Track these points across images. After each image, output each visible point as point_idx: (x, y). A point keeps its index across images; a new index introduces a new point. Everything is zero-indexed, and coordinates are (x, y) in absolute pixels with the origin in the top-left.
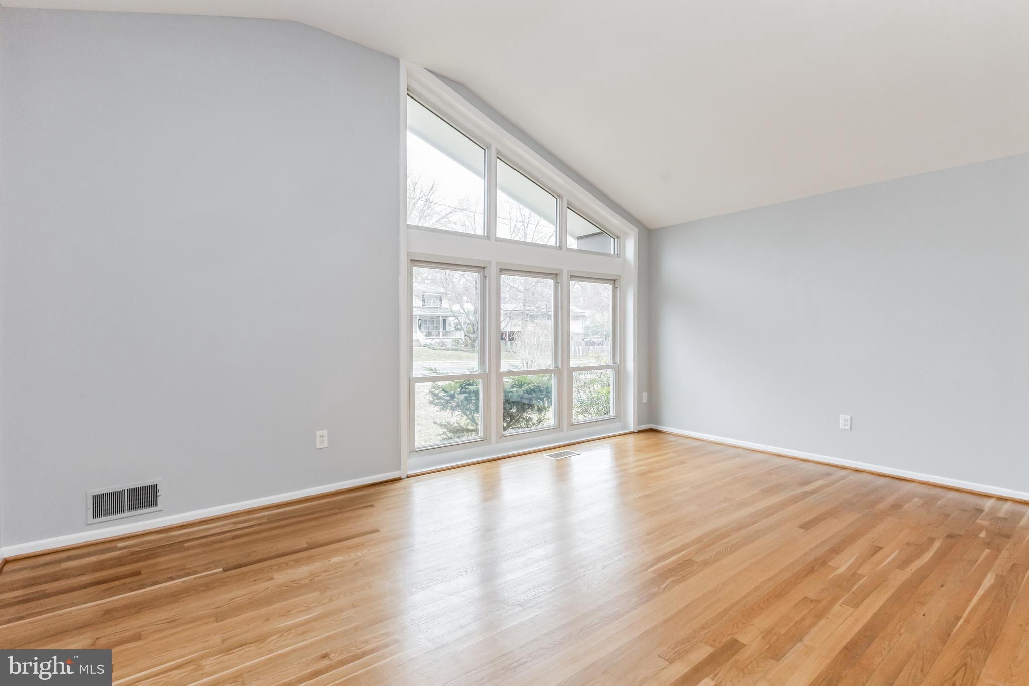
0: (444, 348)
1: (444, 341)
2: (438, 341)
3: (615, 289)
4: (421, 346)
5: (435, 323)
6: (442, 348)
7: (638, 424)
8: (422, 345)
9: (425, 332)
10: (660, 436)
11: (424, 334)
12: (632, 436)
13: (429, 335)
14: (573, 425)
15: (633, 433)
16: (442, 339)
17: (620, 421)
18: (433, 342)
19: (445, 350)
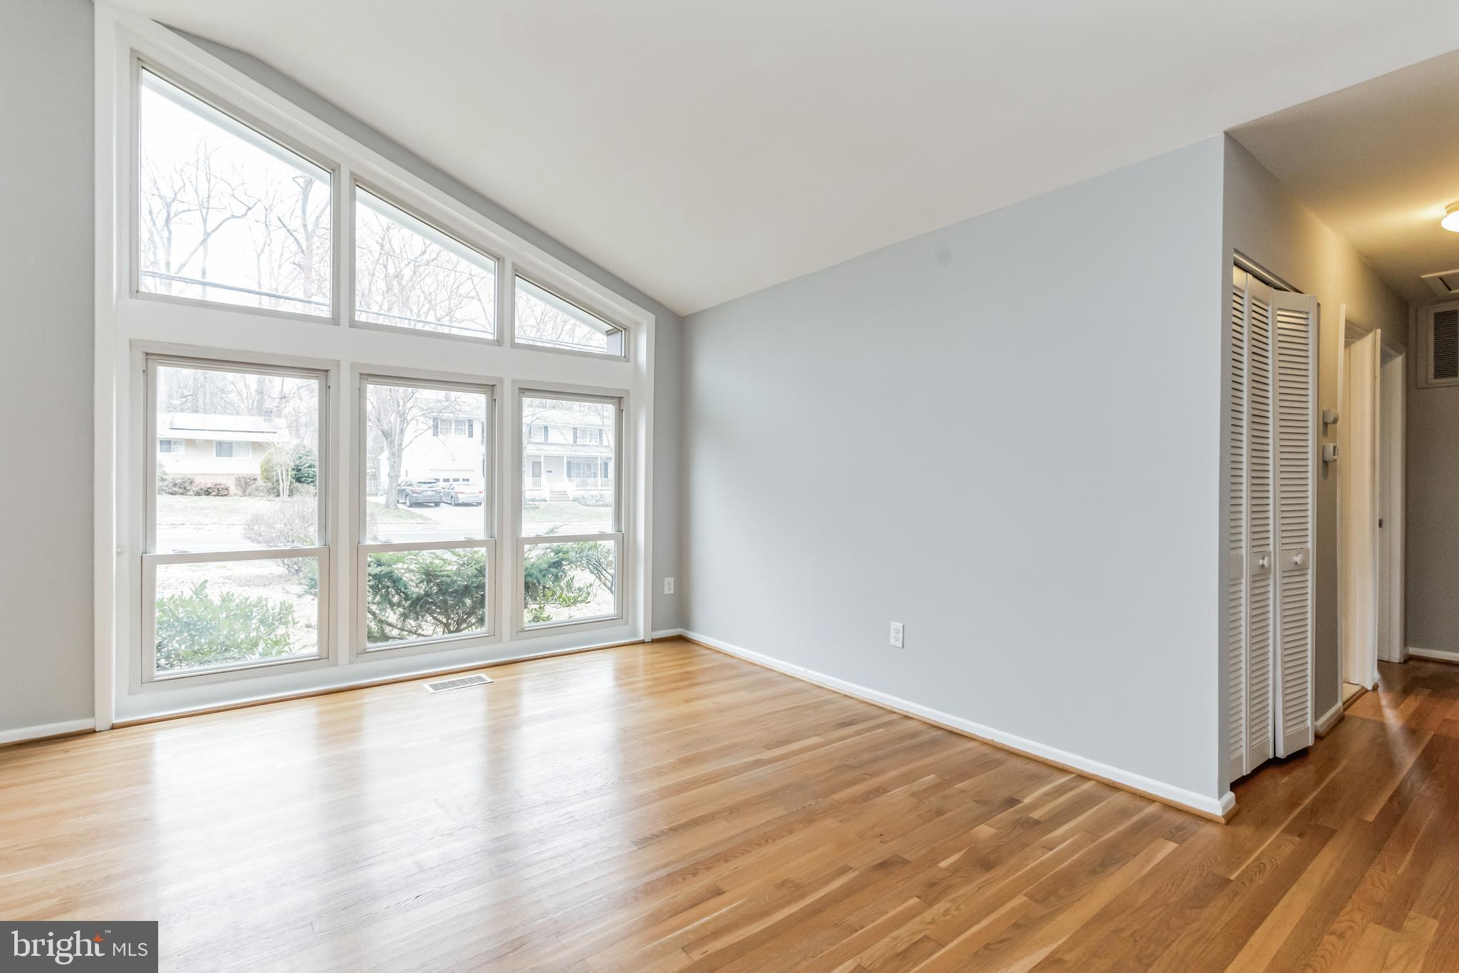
0: (601, 503)
1: (602, 492)
2: (594, 493)
3: (620, 412)
4: (570, 501)
5: (592, 468)
6: (597, 503)
7: (653, 630)
8: (571, 499)
9: (577, 480)
10: (692, 647)
11: (575, 483)
12: (641, 649)
13: (585, 484)
14: (523, 630)
15: (643, 642)
16: (601, 490)
17: (626, 623)
18: (586, 495)
19: (602, 506)
